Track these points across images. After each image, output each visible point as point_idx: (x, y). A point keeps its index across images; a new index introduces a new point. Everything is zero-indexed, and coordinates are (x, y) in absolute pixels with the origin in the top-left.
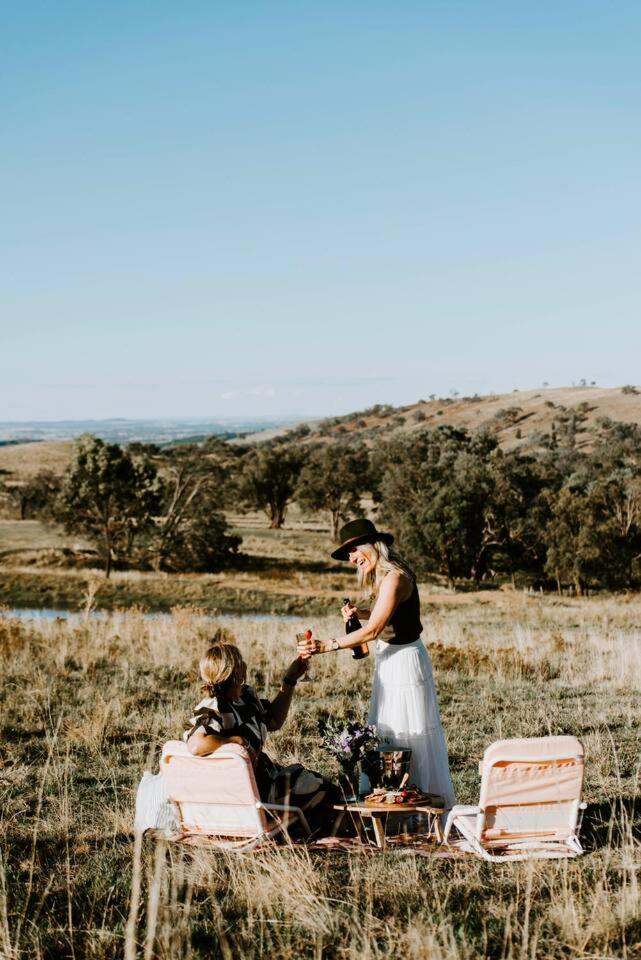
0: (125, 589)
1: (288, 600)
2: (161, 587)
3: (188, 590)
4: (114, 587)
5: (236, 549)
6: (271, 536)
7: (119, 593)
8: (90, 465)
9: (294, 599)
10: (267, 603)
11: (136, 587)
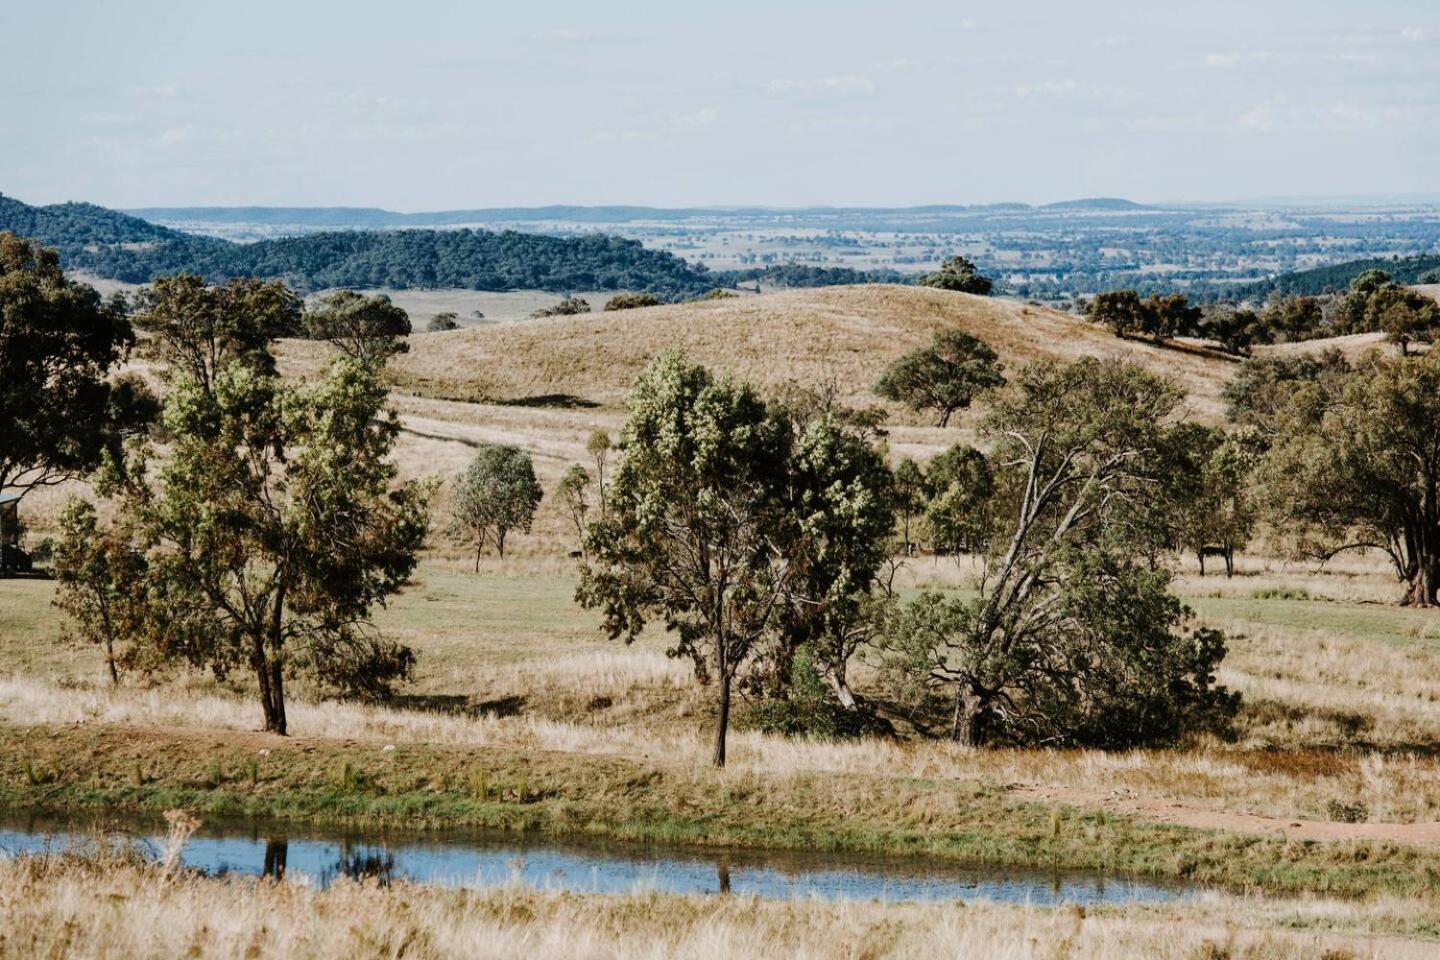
0: (752, 800)
1: (1184, 845)
2: (849, 796)
3: (918, 808)
4: (722, 794)
5: (1204, 679)
6: (1390, 631)
7: (734, 810)
8: (667, 438)
9: (1203, 841)
10: (1127, 849)
11: (780, 795)
